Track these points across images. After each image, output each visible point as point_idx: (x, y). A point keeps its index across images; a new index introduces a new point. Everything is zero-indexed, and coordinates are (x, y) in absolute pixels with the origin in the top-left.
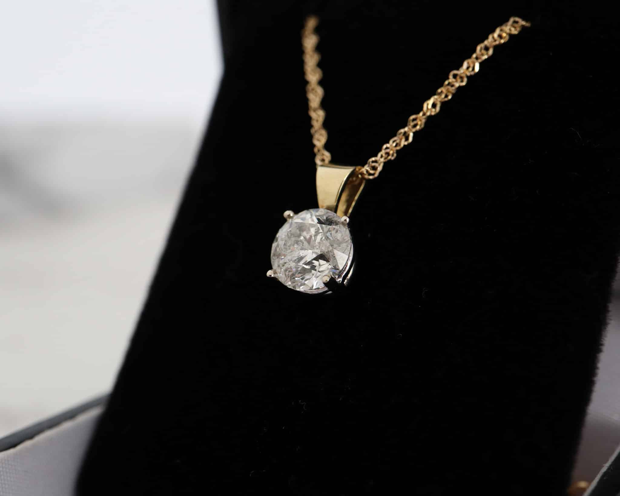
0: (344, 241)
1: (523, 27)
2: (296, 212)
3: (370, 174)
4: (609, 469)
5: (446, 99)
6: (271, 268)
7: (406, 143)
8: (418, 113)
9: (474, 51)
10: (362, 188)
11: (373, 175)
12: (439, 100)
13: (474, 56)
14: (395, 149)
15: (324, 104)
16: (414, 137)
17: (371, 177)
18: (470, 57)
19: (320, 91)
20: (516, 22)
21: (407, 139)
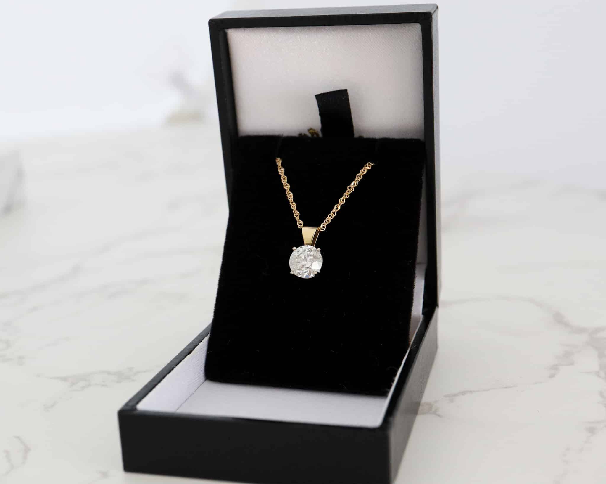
0: (319, 258)
1: (372, 166)
2: (297, 248)
3: (322, 230)
4: (418, 330)
5: (348, 197)
6: (291, 271)
7: (334, 216)
8: (338, 204)
9: (355, 177)
10: (318, 234)
11: (324, 229)
12: (345, 198)
13: (356, 179)
14: (331, 219)
15: (294, 200)
16: (337, 213)
17: (323, 231)
18: (354, 180)
19: (292, 194)
20: (369, 164)
21: (334, 214)
